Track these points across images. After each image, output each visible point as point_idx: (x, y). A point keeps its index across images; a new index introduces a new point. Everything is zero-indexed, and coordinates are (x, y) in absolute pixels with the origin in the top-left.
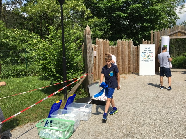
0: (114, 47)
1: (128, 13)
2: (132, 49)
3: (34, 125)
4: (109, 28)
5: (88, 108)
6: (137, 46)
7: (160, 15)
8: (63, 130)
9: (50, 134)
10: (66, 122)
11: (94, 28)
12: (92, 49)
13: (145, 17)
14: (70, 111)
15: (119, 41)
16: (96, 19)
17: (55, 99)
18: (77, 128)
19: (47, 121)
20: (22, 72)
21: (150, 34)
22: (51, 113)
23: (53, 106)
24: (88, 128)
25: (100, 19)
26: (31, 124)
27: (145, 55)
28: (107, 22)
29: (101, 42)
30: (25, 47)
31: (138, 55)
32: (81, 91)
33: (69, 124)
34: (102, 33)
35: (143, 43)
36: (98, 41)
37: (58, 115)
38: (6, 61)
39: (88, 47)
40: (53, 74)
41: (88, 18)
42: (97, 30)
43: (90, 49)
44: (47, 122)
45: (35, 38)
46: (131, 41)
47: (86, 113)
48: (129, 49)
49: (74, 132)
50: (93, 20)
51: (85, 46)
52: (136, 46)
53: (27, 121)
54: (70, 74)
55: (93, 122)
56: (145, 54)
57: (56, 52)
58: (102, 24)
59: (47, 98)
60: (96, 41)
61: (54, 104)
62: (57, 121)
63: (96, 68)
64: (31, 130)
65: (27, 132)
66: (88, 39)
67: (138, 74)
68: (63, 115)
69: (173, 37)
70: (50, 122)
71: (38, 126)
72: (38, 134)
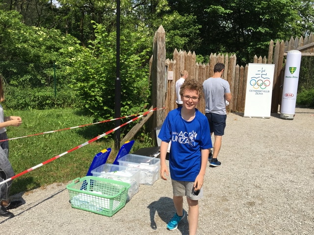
0: (204, 65)
1: (231, 8)
2: (234, 71)
3: (64, 186)
4: (197, 33)
5: (153, 164)
6: (244, 67)
7: (288, 14)
8: (111, 197)
9: (88, 203)
10: (116, 185)
11: (172, 31)
12: (167, 67)
13: (261, 17)
14: (123, 167)
15: (213, 56)
16: (176, 16)
17: (100, 146)
18: (133, 195)
19: (86, 181)
20: (47, 100)
21: (267, 46)
22: (91, 168)
23: (95, 158)
24: (151, 196)
25: (183, 15)
26: (59, 185)
27: (256, 83)
28: (194, 22)
29: (181, 56)
30: (54, 58)
31: (245, 81)
32: (143, 137)
33: (121, 188)
34: (185, 40)
35: (255, 61)
36: (177, 55)
37: (104, 172)
38: (23, 80)
39: (159, 62)
40: (99, 106)
41: (163, 13)
42: (176, 35)
43: (162, 66)
44: (85, 184)
45: (71, 45)
46: (234, 56)
47: (149, 172)
48: (229, 71)
49: (128, 201)
50: (171, 18)
51: (155, 61)
52: (242, 66)
53: (52, 179)
54: (126, 107)
55: (159, 187)
56: (257, 80)
57: (105, 69)
58: (186, 25)
59: (87, 143)
60: (174, 54)
61: (98, 155)
62: (101, 182)
63: (170, 99)
64: (58, 194)
65: (52, 197)
66: (160, 48)
67: (242, 115)
68: (112, 173)
69: (308, 54)
70: (89, 183)
71: (69, 189)
72: (70, 202)
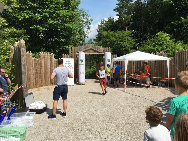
0: (37, 59)
2: (53, 62)
4: (27, 40)
35: (63, 56)
46: (52, 54)
47: (31, 120)
48: (51, 62)
52: (57, 59)
58: (20, 35)
66: (23, 51)
